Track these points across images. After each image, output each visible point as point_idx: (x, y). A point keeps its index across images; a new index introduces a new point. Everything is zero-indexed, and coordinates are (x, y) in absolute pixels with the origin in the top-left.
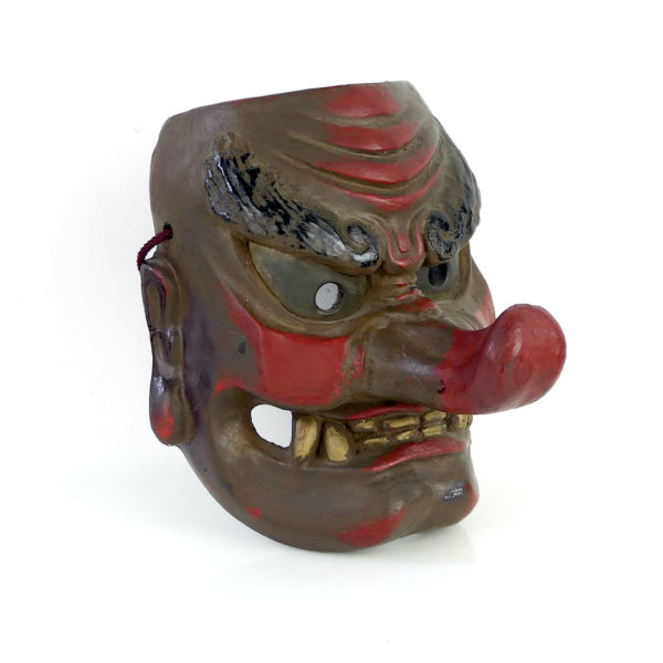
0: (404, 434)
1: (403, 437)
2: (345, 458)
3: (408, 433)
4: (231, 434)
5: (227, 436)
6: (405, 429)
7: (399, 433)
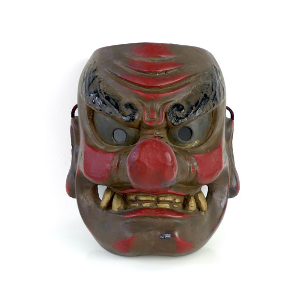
0: (146, 204)
1: (145, 205)
2: (117, 210)
3: (149, 204)
4: (85, 194)
5: (84, 195)
6: (147, 201)
7: (144, 203)
